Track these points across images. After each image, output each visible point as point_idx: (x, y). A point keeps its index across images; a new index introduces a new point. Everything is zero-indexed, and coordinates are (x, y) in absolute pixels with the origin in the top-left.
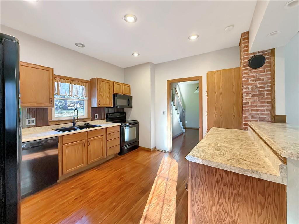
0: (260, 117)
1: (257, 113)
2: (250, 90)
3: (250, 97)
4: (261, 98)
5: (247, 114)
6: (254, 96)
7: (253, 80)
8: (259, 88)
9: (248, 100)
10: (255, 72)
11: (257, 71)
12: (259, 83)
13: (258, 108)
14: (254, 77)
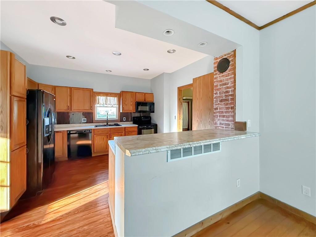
0: (225, 123)
1: (223, 119)
2: (219, 95)
3: (219, 103)
4: (226, 104)
5: (216, 120)
6: (221, 101)
7: (221, 85)
8: (225, 93)
9: (217, 106)
10: (222, 76)
11: (224, 75)
12: (225, 88)
13: (224, 114)
14: (221, 81)
